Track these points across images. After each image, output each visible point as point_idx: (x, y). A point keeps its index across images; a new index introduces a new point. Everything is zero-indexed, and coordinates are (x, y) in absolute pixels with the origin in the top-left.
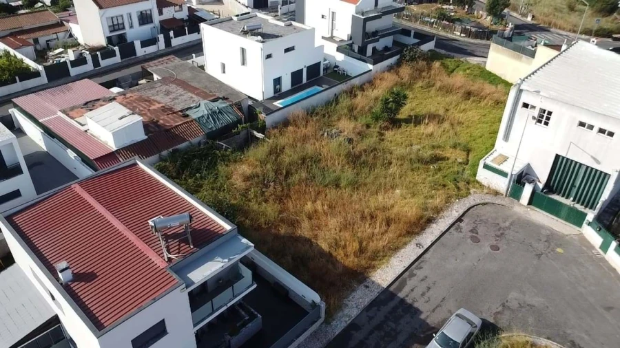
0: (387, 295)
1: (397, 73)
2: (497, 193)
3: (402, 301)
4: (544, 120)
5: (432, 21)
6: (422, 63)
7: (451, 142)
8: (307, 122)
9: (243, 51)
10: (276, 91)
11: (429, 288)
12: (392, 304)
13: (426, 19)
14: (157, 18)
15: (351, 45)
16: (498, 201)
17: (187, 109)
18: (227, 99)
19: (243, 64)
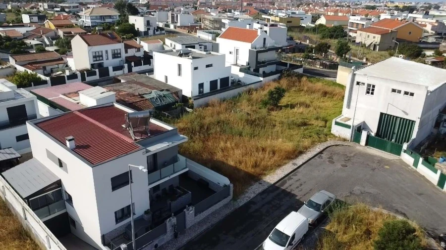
0: (273, 188)
1: (279, 83)
2: (345, 140)
3: (284, 191)
4: (371, 91)
5: (301, 59)
6: (294, 79)
7: (315, 117)
8: (220, 105)
9: (179, 66)
10: (200, 92)
11: (301, 185)
12: (277, 192)
13: (297, 59)
14: (124, 55)
15: (249, 69)
16: (345, 143)
17: (143, 94)
18: (169, 90)
19: (180, 74)
